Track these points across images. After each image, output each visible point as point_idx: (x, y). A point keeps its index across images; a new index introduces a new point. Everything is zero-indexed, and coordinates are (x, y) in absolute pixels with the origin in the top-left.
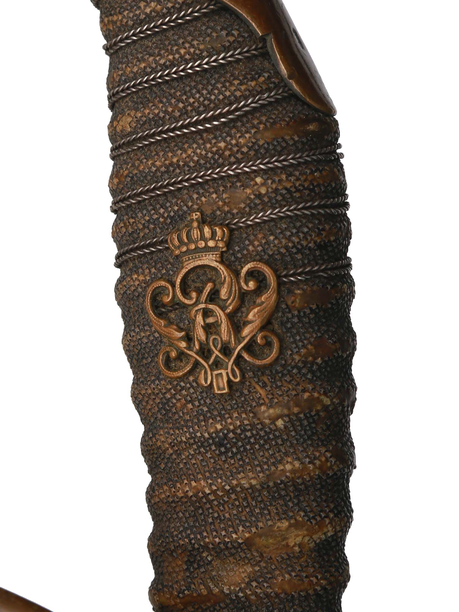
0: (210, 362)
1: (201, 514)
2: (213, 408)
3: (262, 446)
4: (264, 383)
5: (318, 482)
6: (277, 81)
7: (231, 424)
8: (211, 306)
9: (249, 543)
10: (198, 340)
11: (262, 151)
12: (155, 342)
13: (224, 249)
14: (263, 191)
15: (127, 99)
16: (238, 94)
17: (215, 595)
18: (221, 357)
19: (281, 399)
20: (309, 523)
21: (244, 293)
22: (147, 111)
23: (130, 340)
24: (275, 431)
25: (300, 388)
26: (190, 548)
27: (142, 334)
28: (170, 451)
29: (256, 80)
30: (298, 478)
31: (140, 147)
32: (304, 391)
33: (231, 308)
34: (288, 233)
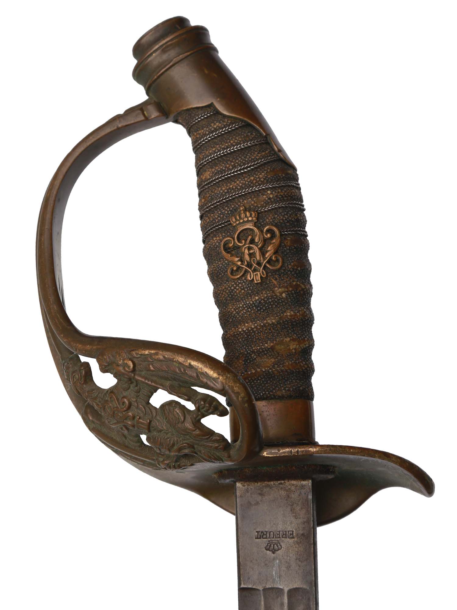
0: (252, 270)
1: (250, 338)
2: (253, 291)
3: (276, 306)
4: (276, 278)
5: (301, 321)
6: (273, 153)
7: (262, 296)
8: (251, 245)
9: (272, 348)
10: (246, 260)
11: (270, 180)
12: (225, 265)
13: (256, 221)
14: (271, 196)
15: (207, 165)
16: (258, 158)
17: (258, 372)
18: (257, 267)
19: (284, 285)
20: (298, 339)
21: (266, 239)
22: (217, 168)
23: (213, 267)
24: (282, 299)
25: (291, 280)
26: (246, 353)
27: (219, 263)
28: (234, 312)
29: (265, 152)
30: (293, 319)
31: (214, 184)
32: (293, 281)
33: (260, 245)
34: (283, 214)
